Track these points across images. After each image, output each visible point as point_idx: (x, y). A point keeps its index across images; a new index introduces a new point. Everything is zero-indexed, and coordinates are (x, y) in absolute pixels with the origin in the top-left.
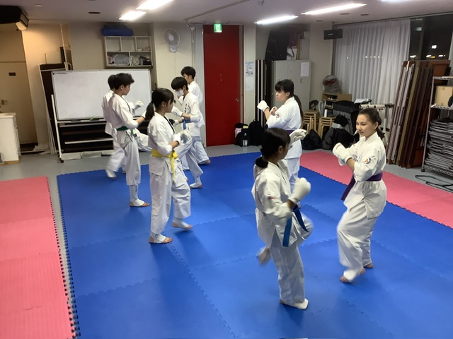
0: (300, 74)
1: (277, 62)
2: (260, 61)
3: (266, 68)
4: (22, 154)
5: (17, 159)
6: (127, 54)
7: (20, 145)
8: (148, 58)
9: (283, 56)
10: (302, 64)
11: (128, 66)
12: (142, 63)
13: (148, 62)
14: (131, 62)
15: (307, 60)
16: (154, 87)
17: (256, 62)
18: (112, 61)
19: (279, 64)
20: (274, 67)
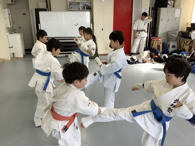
0: (174, 15)
1: (162, 8)
4: (26, 54)
5: (23, 56)
6: (79, 3)
7: (25, 49)
8: (90, 5)
9: (165, 6)
10: (176, 10)
11: (79, 10)
12: (86, 8)
13: (89, 8)
14: (81, 8)
15: (179, 7)
16: (92, 21)
17: (150, 8)
18: (71, 7)
19: (163, 10)
20: (160, 11)
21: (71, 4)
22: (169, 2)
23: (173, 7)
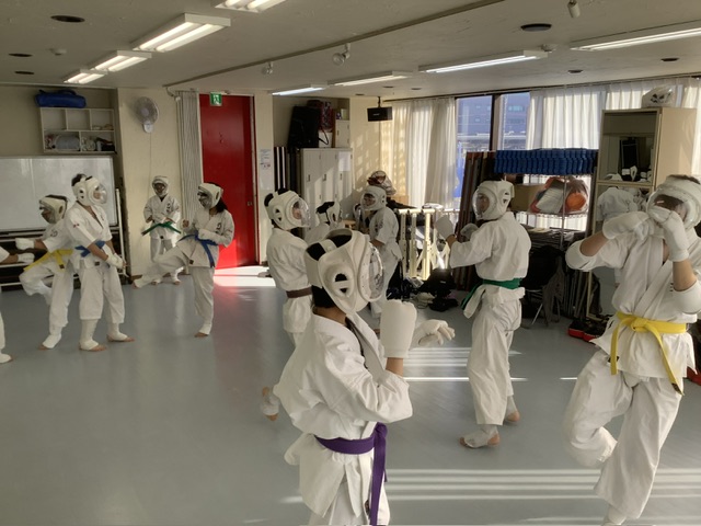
0: (337, 168)
1: (305, 149)
2: (280, 149)
3: (289, 159)
6: (76, 135)
8: (110, 140)
10: (340, 153)
11: (77, 153)
12: (99, 148)
13: (109, 147)
14: (82, 147)
15: (347, 148)
16: (119, 183)
17: (275, 149)
18: (51, 144)
19: (308, 153)
20: (301, 156)
21: (50, 136)
22: (321, 135)
23: (333, 146)
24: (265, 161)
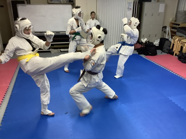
0: (159, 10)
1: (146, 3)
2: (136, 2)
3: (139, 6)
10: (161, 5)
11: (61, 4)
12: (68, 2)
13: (72, 1)
14: (62, 1)
17: (134, 2)
20: (144, 6)
23: (158, 1)
24: (130, 7)
